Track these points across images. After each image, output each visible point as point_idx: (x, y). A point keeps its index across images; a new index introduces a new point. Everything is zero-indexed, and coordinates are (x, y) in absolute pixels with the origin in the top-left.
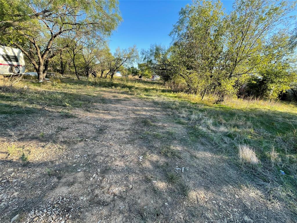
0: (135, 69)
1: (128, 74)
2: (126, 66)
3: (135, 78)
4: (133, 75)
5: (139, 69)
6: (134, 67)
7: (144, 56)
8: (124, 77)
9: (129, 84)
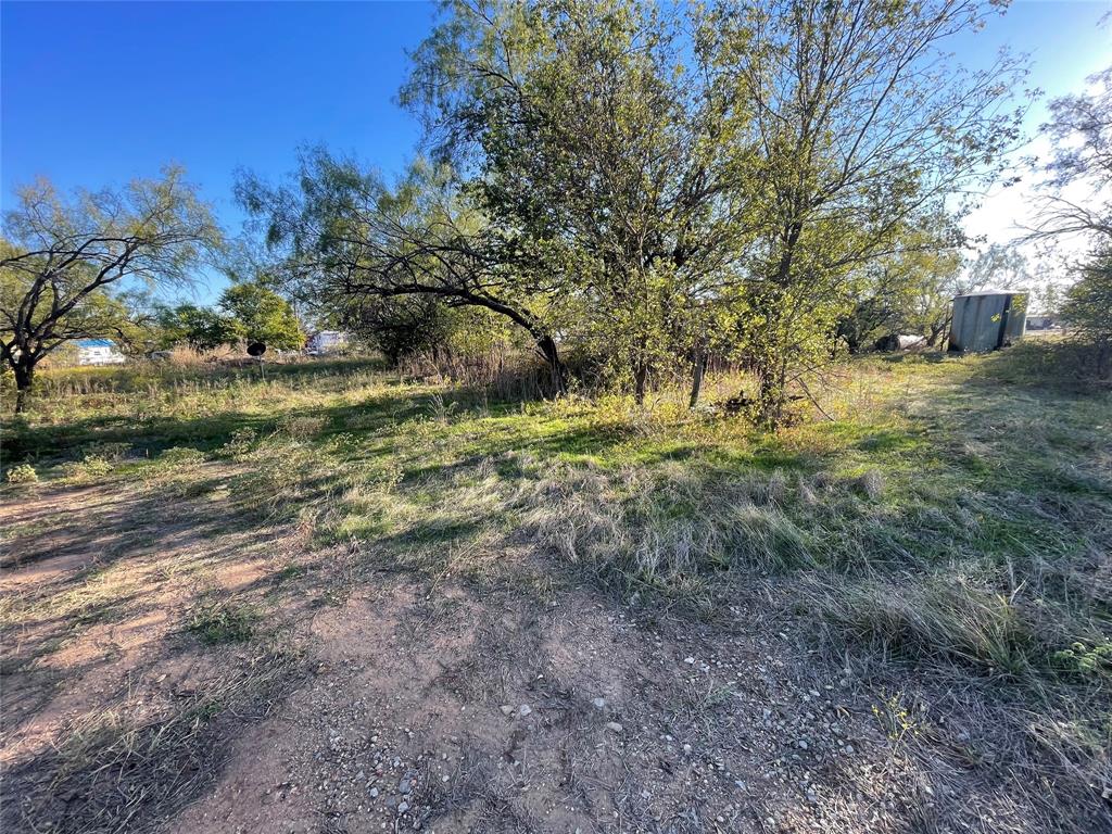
0: (206, 315)
1: (170, 342)
2: (142, 298)
3: (215, 359)
4: (202, 346)
5: (231, 314)
6: (194, 309)
7: (265, 218)
8: (143, 364)
9: (193, 404)
